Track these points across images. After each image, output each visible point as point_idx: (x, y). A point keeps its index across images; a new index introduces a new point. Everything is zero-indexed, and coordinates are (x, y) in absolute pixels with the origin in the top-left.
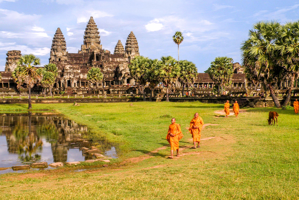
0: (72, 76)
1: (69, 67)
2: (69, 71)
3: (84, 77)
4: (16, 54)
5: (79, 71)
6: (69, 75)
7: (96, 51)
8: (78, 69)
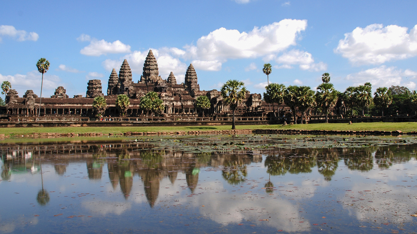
0: (167, 104)
1: (165, 95)
2: (165, 99)
3: (177, 104)
4: (97, 83)
5: (173, 99)
6: (165, 102)
7: (159, 82)
8: (172, 97)
